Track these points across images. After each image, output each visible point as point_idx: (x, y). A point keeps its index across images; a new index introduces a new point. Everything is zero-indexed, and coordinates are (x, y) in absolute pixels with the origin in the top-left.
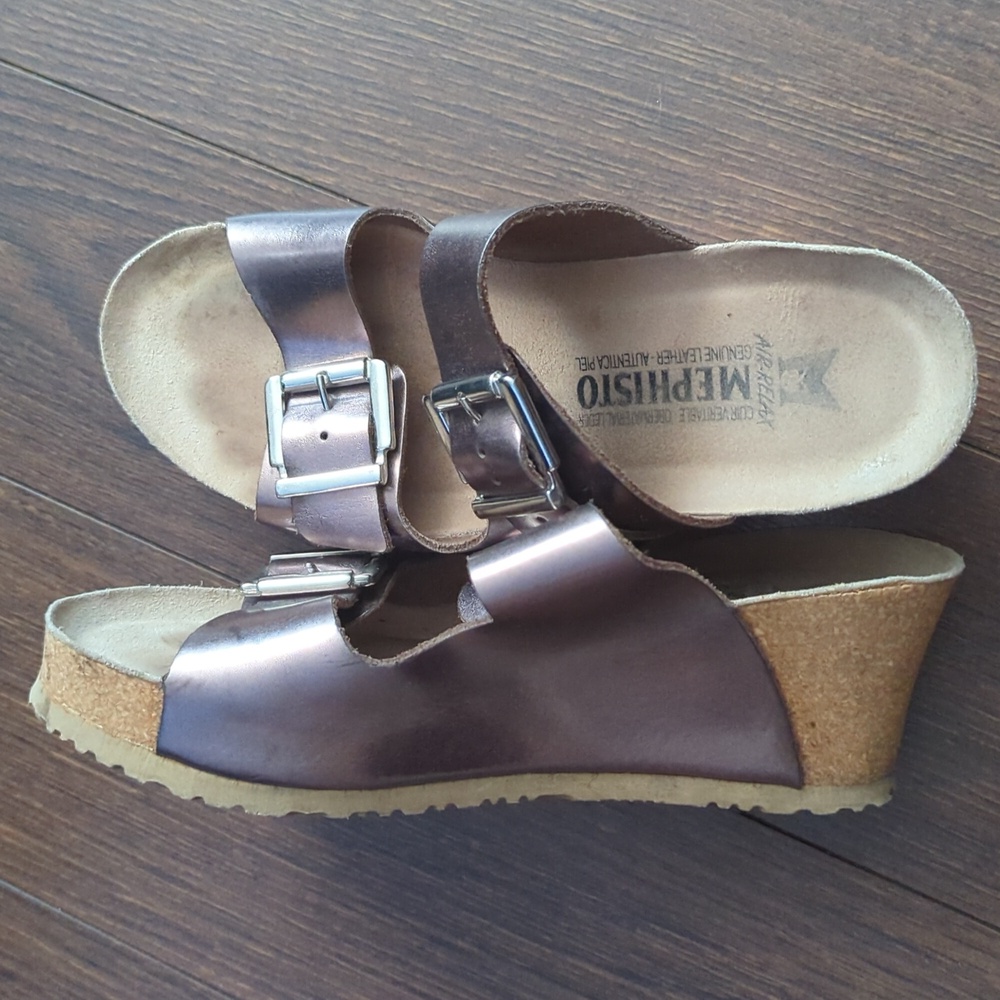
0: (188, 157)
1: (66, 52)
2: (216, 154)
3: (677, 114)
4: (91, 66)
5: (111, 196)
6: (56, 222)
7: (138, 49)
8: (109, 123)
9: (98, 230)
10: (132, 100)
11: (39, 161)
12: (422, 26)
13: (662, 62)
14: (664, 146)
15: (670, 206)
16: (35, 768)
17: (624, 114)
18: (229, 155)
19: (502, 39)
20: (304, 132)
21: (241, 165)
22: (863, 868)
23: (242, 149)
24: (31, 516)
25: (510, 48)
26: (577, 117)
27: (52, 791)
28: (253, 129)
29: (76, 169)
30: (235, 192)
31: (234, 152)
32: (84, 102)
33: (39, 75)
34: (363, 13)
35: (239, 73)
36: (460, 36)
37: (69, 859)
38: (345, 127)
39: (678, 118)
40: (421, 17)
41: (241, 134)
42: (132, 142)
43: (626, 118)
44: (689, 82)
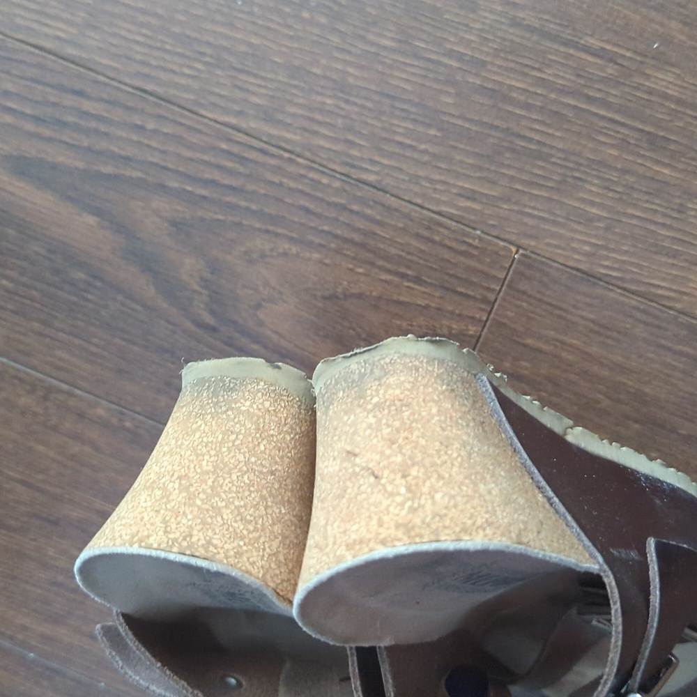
0: (252, 155)
1: (143, 63)
2: (275, 154)
3: (662, 134)
4: (164, 76)
5: (186, 184)
6: (140, 203)
7: (207, 64)
8: (182, 124)
9: (176, 211)
10: (201, 105)
11: (123, 153)
12: (450, 54)
13: (650, 92)
14: (651, 159)
15: (654, 207)
17: (618, 132)
18: (286, 155)
19: (518, 67)
20: (350, 137)
21: (298, 164)
23: (298, 150)
24: (128, 430)
25: (526, 75)
26: (580, 133)
28: (306, 134)
29: (155, 161)
30: (292, 184)
31: (291, 153)
33: (120, 82)
34: (400, 41)
35: (295, 87)
36: (483, 64)
38: (384, 135)
39: (663, 137)
40: (448, 46)
41: (297, 138)
43: (619, 136)
44: (673, 110)
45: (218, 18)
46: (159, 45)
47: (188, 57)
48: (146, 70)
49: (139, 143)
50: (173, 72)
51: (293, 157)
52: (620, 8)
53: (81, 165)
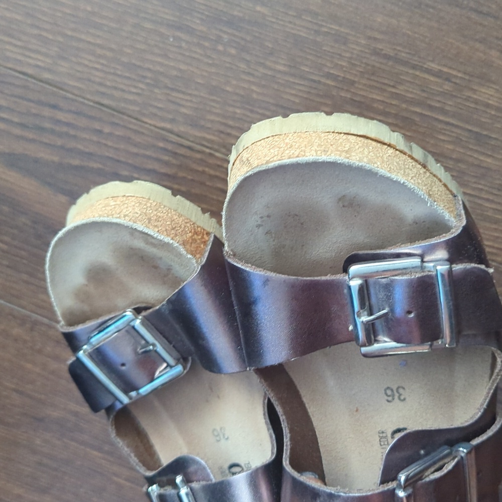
1: (101, 84)
3: (485, 133)
4: (117, 94)
7: (148, 84)
8: (130, 129)
10: (144, 115)
11: (87, 150)
12: (329, 76)
13: (476, 102)
14: (476, 151)
15: (480, 187)
17: (453, 132)
18: (208, 151)
19: (378, 85)
23: (216, 147)
25: (385, 91)
26: (424, 133)
28: (222, 135)
30: (212, 172)
31: (211, 148)
32: (113, 115)
33: (84, 98)
34: (290, 66)
35: (214, 101)
36: (353, 83)
39: (486, 136)
40: (327, 70)
43: (453, 134)
44: (495, 115)
45: (157, 51)
46: (112, 71)
47: (134, 80)
48: (102, 89)
49: (99, 142)
50: (123, 91)
51: (212, 152)
52: (453, 41)
53: (56, 159)
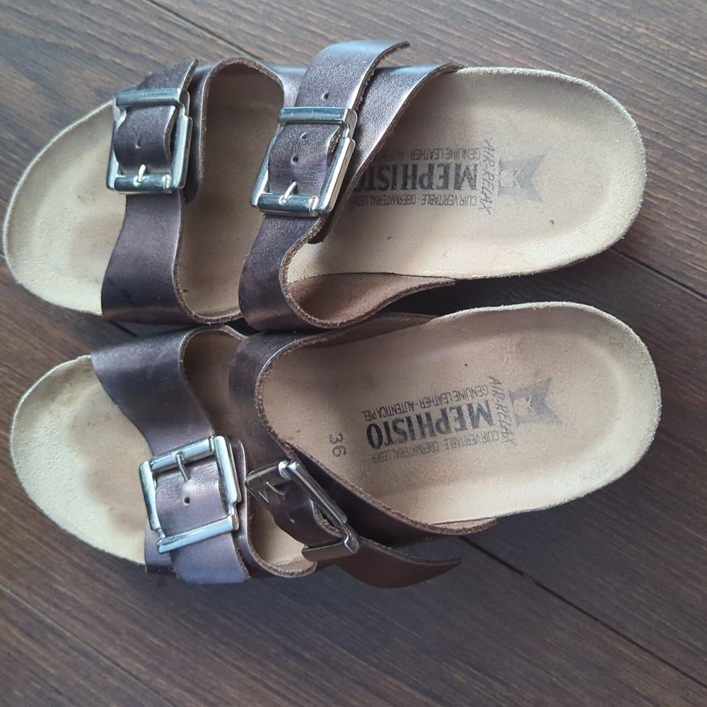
0: (178, 34)
2: (199, 34)
3: (554, 40)
5: (117, 57)
6: (74, 72)
9: (103, 81)
11: (66, 24)
16: (5, 482)
17: (513, 36)
18: (209, 36)
20: (268, 24)
21: (218, 45)
22: (625, 637)
23: (219, 32)
26: (477, 34)
27: (15, 501)
28: (230, 18)
29: (93, 33)
31: (214, 34)
37: (21, 553)
38: (299, 23)
39: (555, 44)
41: (220, 21)
42: (137, 18)
43: (514, 39)
44: (566, 17)
51: (214, 38)
53: (29, 33)
